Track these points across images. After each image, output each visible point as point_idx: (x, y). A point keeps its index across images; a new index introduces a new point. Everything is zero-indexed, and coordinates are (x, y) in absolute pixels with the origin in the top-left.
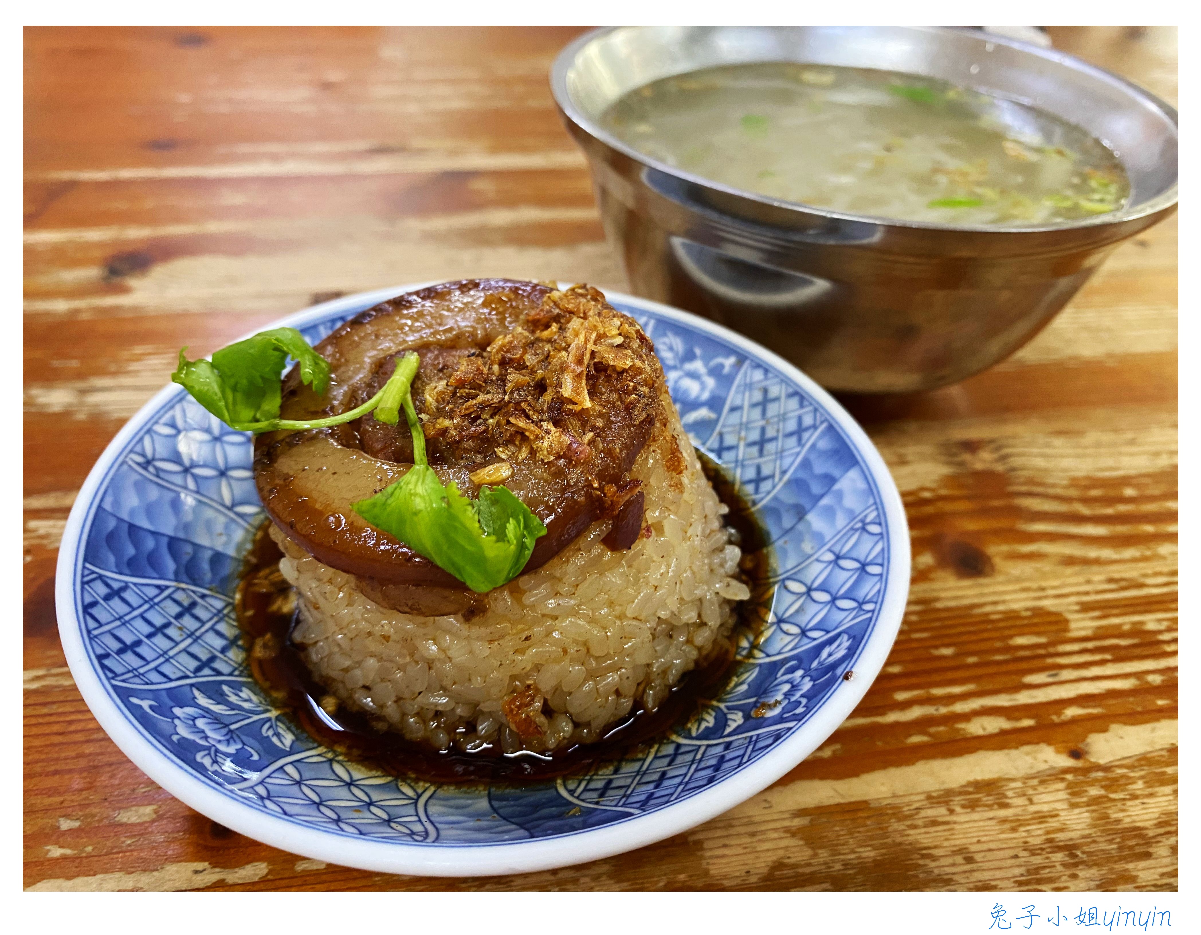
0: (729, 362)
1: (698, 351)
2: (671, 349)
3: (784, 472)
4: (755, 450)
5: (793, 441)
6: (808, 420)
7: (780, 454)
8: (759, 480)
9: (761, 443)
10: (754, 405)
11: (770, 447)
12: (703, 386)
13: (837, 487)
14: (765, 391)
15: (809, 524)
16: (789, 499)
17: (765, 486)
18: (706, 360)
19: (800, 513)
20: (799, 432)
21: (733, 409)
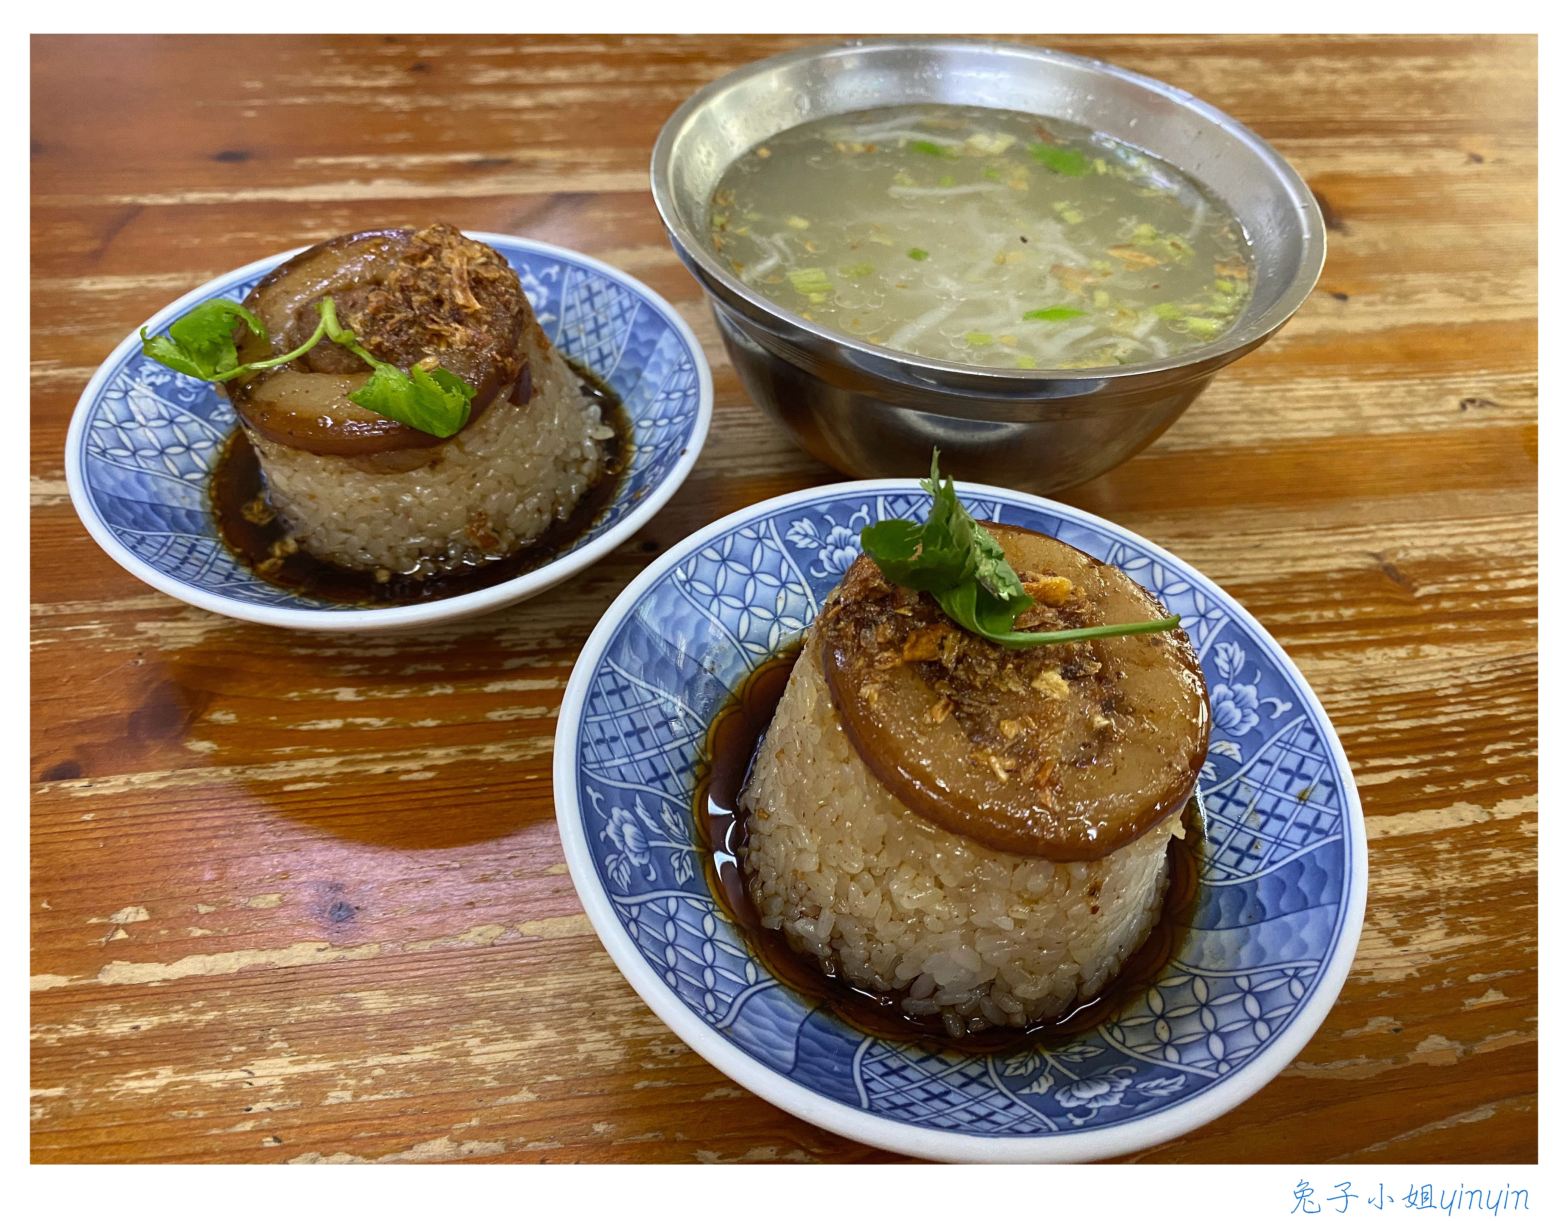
0: (554, 270)
1: (526, 267)
3: (619, 348)
4: (593, 337)
5: (619, 322)
6: (626, 303)
7: (613, 334)
8: (602, 358)
9: (596, 330)
10: (583, 302)
11: (604, 331)
12: (538, 295)
13: (658, 346)
14: (589, 288)
15: (645, 379)
16: (627, 366)
17: (608, 362)
18: (535, 273)
19: (637, 373)
20: (622, 314)
21: (569, 308)
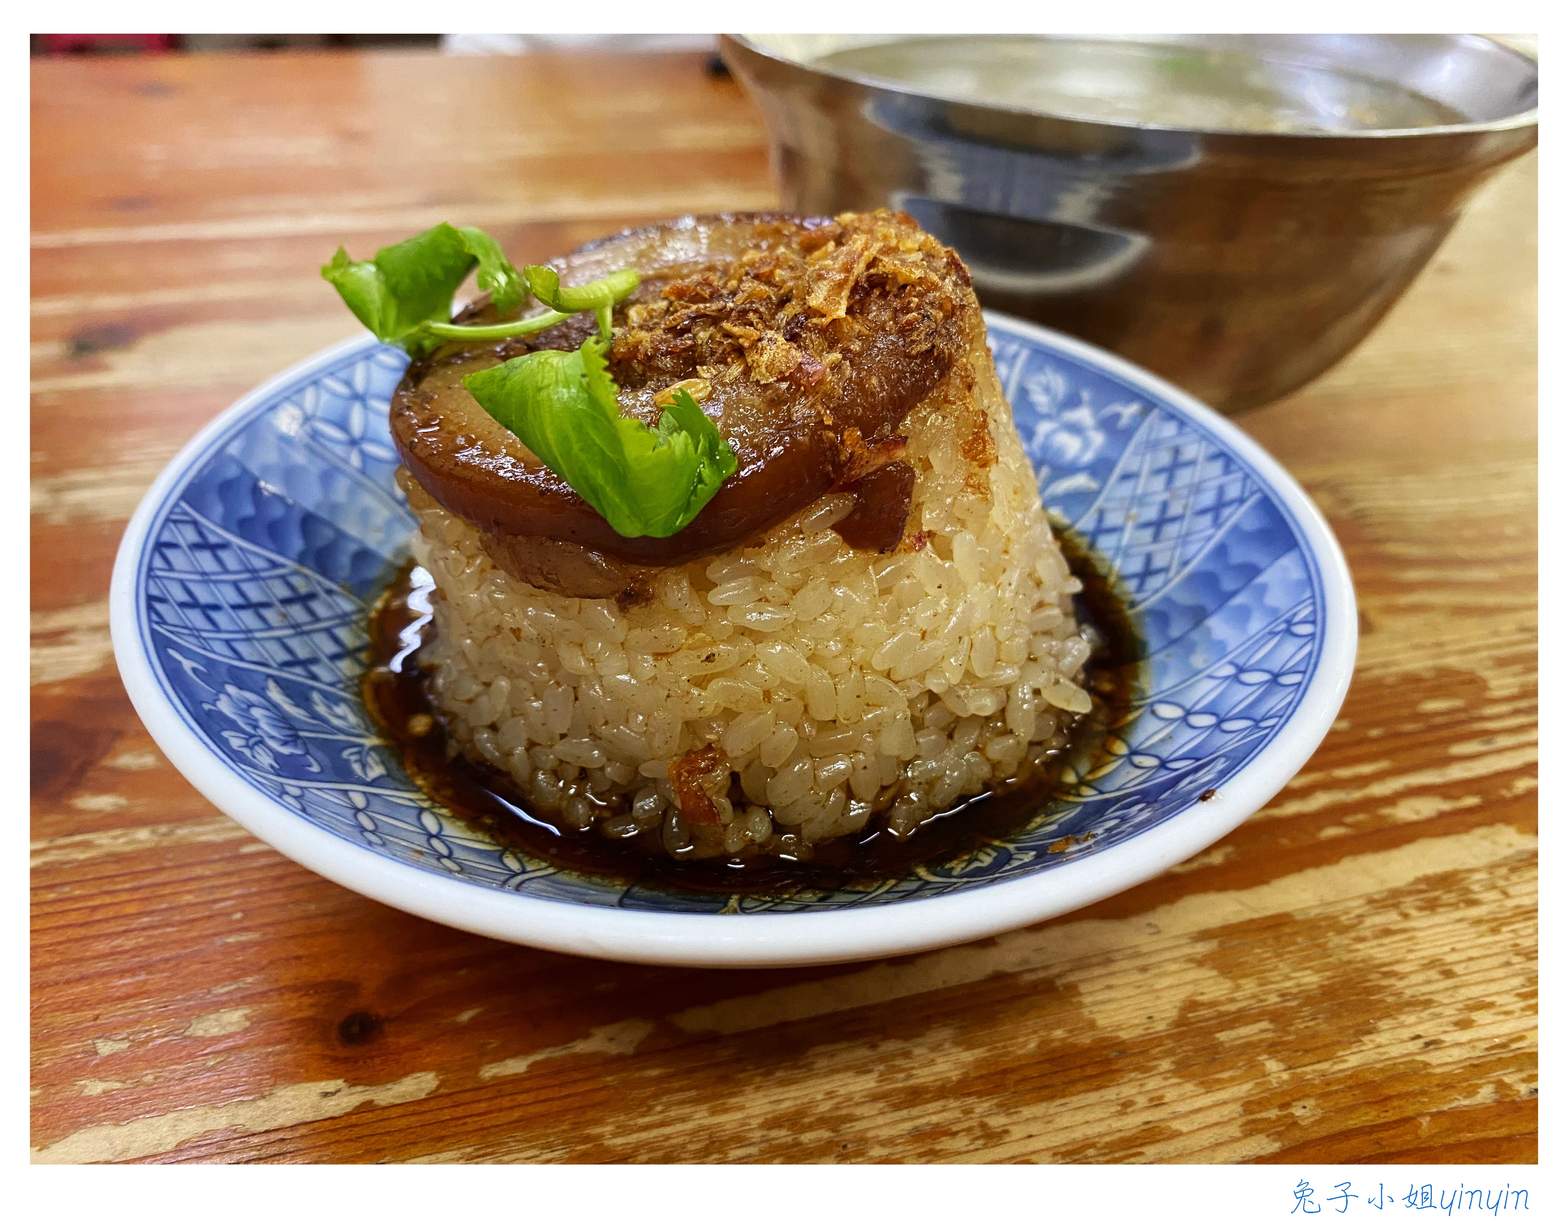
0: (1130, 410)
1: (1086, 395)
2: (1047, 390)
3: (1185, 563)
4: (1148, 534)
5: (1207, 519)
6: (1233, 492)
7: (1184, 539)
8: (1147, 573)
9: (1159, 524)
10: (1158, 471)
11: (1171, 530)
12: (1086, 444)
13: (1261, 579)
14: (1177, 451)
15: (1209, 631)
16: (1185, 599)
17: (1154, 582)
18: (1097, 406)
19: (1199, 615)
20: (1216, 509)
21: (1126, 477)
